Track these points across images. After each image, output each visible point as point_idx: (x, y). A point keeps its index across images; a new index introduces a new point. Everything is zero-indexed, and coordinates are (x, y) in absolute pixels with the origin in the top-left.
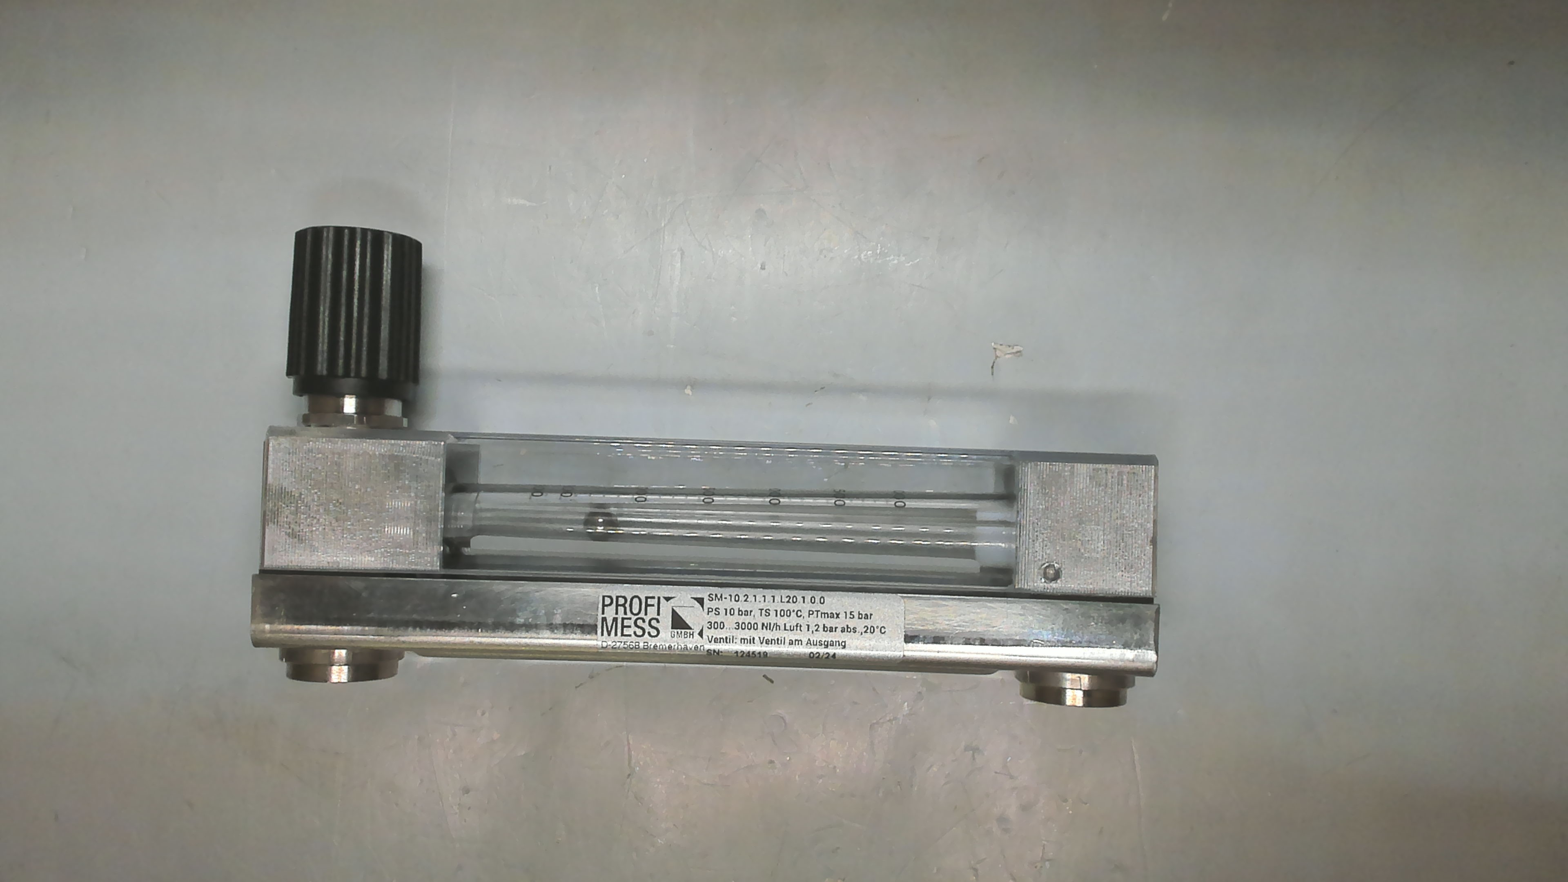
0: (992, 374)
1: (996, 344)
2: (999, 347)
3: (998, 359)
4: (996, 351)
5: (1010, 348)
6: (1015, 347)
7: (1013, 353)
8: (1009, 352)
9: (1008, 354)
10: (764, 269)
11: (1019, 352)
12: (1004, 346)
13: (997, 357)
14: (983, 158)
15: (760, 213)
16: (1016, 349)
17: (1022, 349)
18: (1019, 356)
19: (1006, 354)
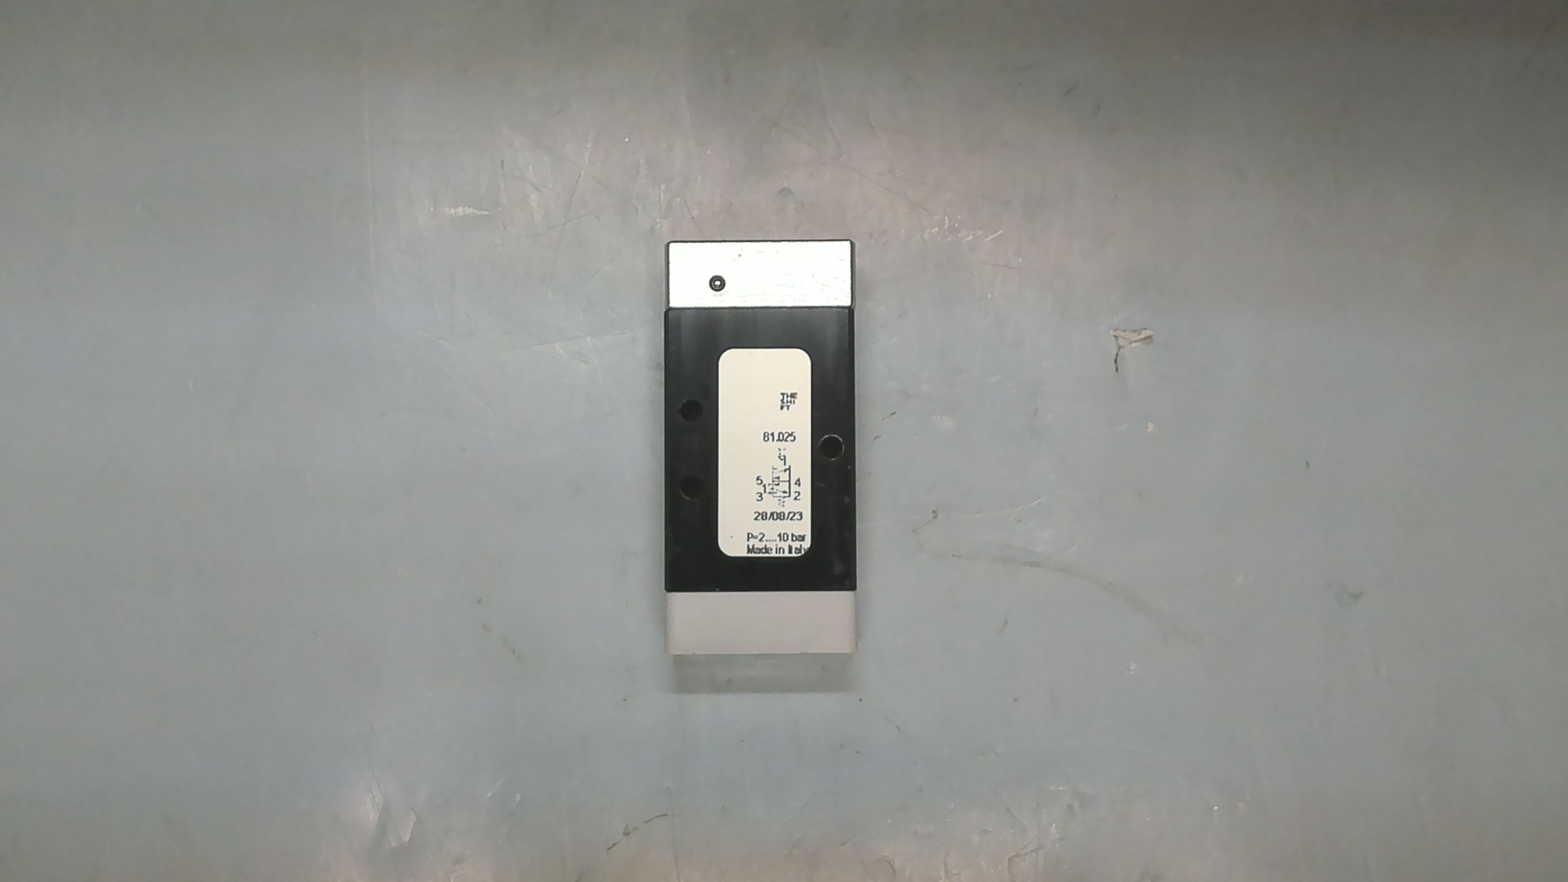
0: (1117, 371)
1: (1116, 330)
2: (1121, 334)
3: (1122, 350)
4: (1118, 340)
5: (1136, 334)
6: (1143, 332)
7: (1141, 340)
8: (1135, 339)
9: (1136, 341)
11: (1149, 338)
12: (1128, 333)
13: (1120, 347)
14: (1071, 89)
16: (1144, 334)
17: (1152, 333)
18: (1149, 344)
19: (1131, 342)
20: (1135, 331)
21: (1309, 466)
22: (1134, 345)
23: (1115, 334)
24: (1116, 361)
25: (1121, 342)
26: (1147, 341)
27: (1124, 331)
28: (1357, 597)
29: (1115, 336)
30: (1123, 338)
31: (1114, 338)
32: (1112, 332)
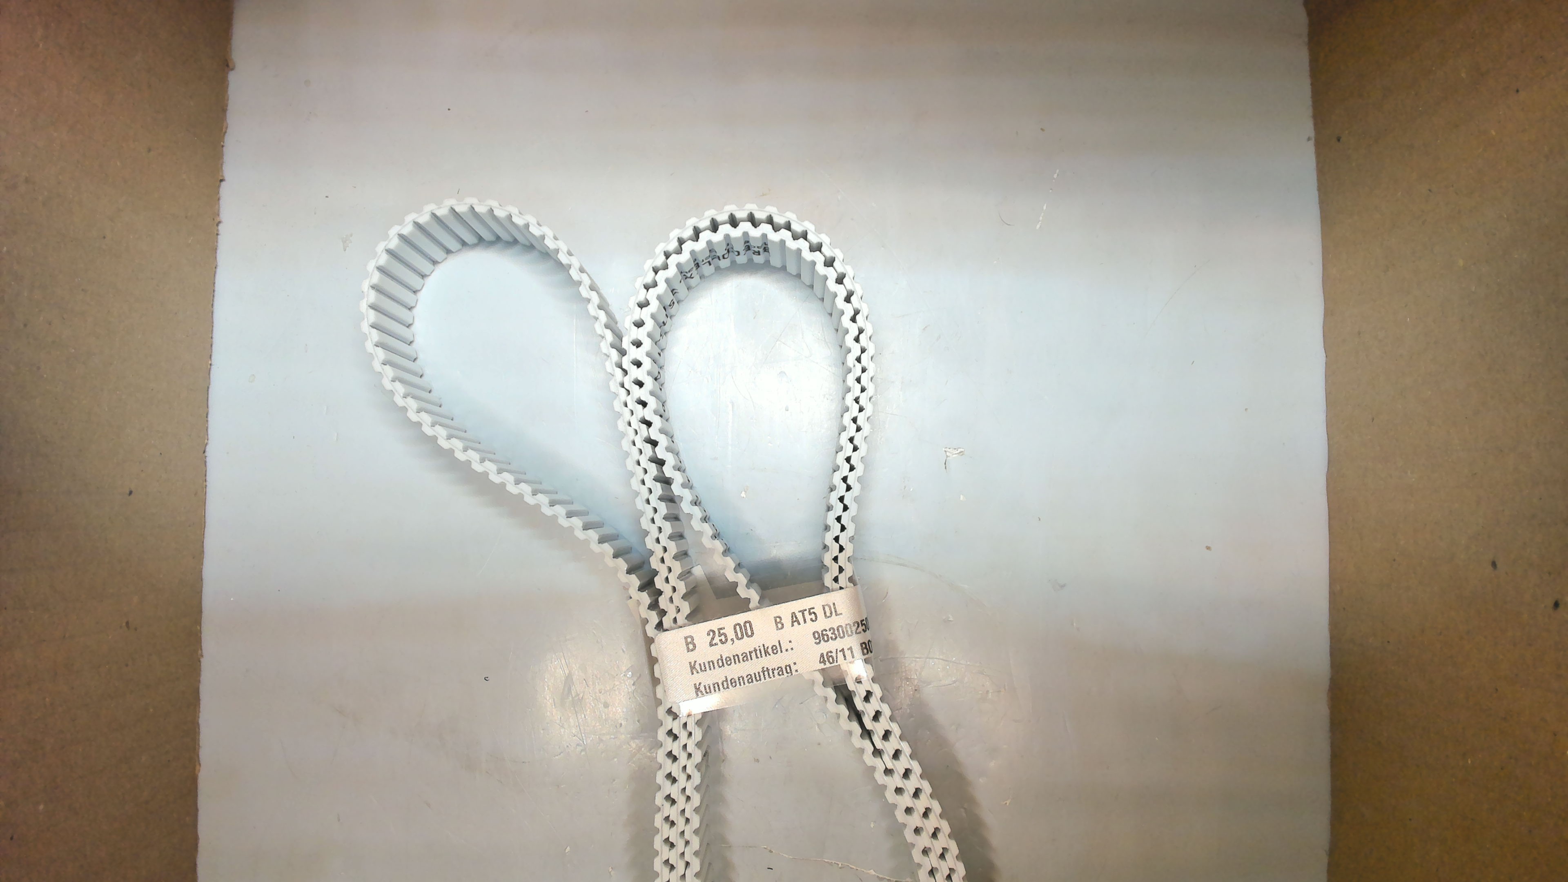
0: (946, 468)
1: (946, 448)
2: (949, 450)
3: (948, 458)
4: (946, 453)
5: (956, 450)
6: (959, 449)
7: (958, 453)
8: (955, 453)
9: (956, 454)
10: (787, 410)
11: (962, 452)
12: (951, 449)
13: (947, 456)
14: (926, 327)
15: (782, 373)
16: (960, 450)
17: (963, 450)
18: (962, 455)
19: (953, 454)
20: (955, 449)
21: (1040, 520)
22: (954, 456)
23: (946, 450)
24: (945, 464)
25: (948, 454)
26: (961, 454)
27: (950, 448)
28: (1063, 586)
29: (945, 451)
30: (949, 452)
31: (945, 453)
32: (944, 449)
